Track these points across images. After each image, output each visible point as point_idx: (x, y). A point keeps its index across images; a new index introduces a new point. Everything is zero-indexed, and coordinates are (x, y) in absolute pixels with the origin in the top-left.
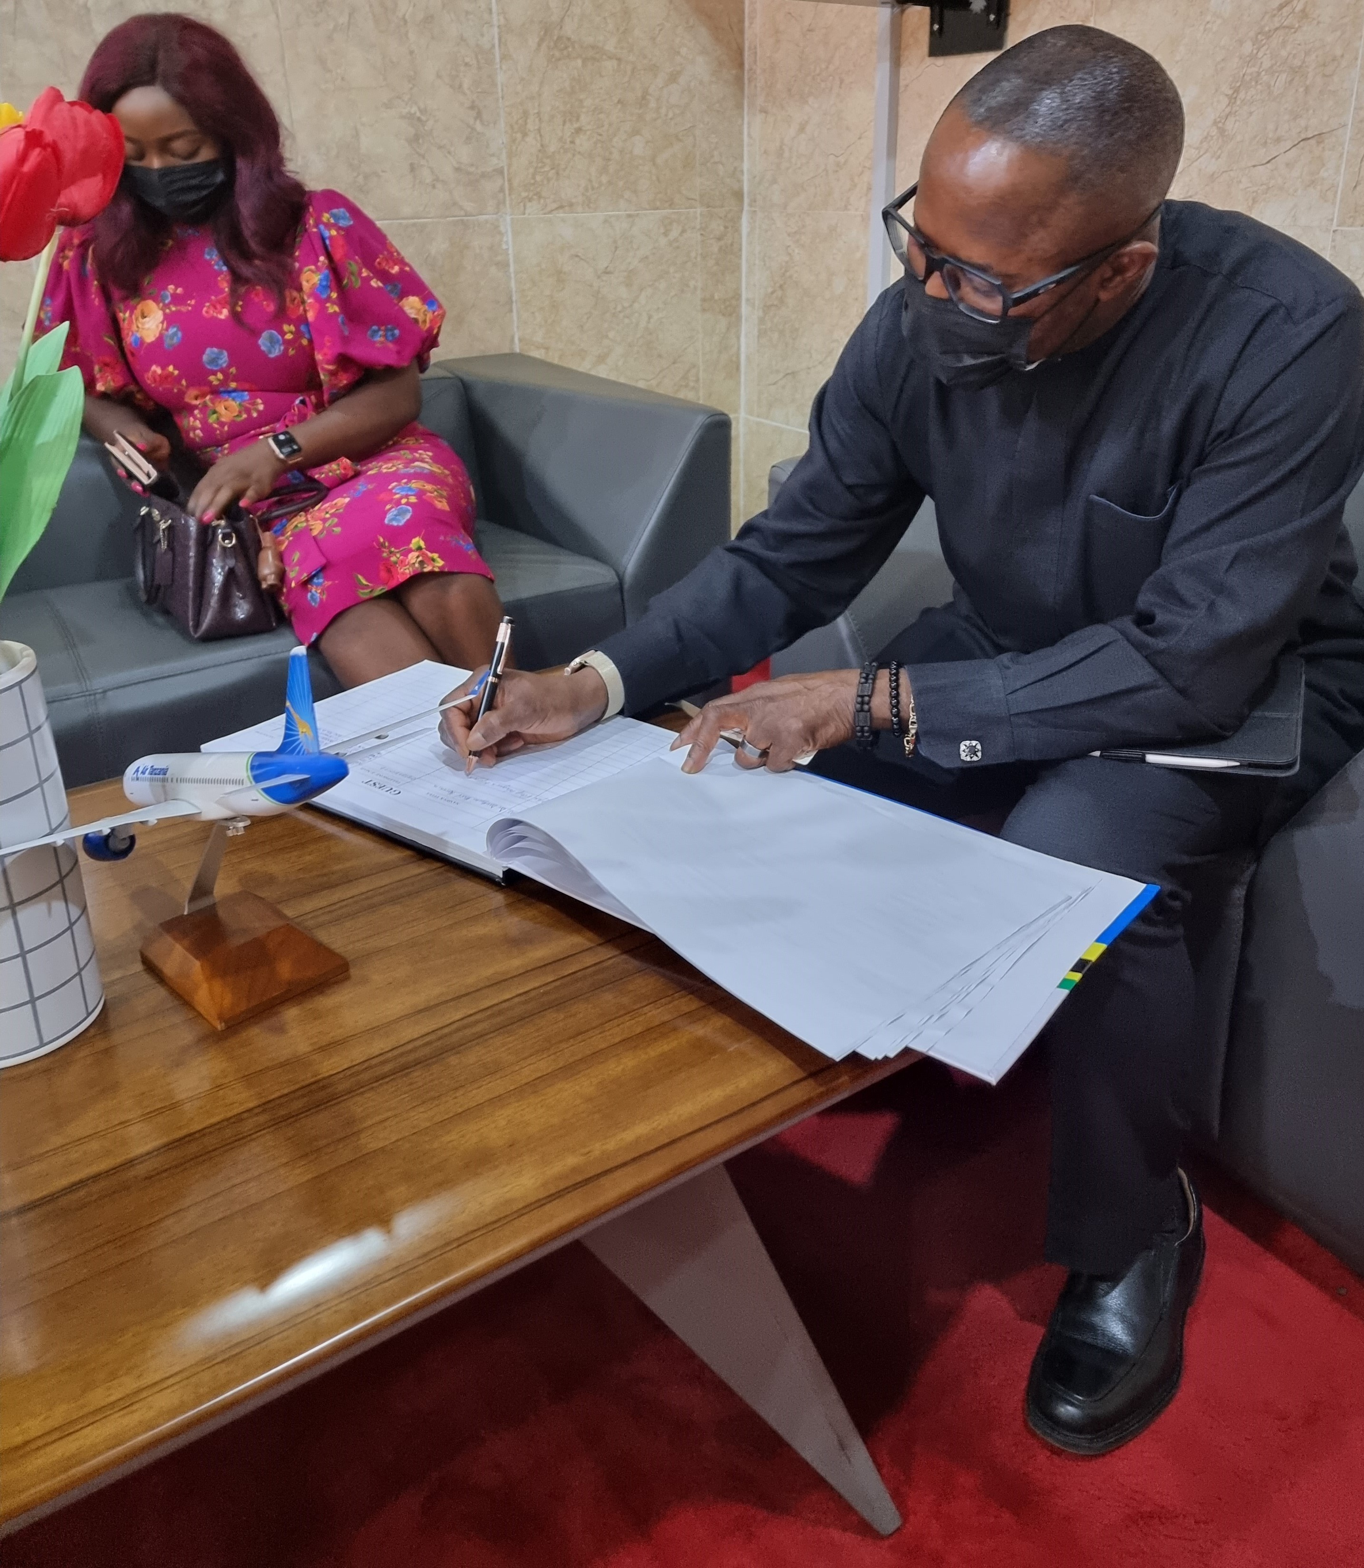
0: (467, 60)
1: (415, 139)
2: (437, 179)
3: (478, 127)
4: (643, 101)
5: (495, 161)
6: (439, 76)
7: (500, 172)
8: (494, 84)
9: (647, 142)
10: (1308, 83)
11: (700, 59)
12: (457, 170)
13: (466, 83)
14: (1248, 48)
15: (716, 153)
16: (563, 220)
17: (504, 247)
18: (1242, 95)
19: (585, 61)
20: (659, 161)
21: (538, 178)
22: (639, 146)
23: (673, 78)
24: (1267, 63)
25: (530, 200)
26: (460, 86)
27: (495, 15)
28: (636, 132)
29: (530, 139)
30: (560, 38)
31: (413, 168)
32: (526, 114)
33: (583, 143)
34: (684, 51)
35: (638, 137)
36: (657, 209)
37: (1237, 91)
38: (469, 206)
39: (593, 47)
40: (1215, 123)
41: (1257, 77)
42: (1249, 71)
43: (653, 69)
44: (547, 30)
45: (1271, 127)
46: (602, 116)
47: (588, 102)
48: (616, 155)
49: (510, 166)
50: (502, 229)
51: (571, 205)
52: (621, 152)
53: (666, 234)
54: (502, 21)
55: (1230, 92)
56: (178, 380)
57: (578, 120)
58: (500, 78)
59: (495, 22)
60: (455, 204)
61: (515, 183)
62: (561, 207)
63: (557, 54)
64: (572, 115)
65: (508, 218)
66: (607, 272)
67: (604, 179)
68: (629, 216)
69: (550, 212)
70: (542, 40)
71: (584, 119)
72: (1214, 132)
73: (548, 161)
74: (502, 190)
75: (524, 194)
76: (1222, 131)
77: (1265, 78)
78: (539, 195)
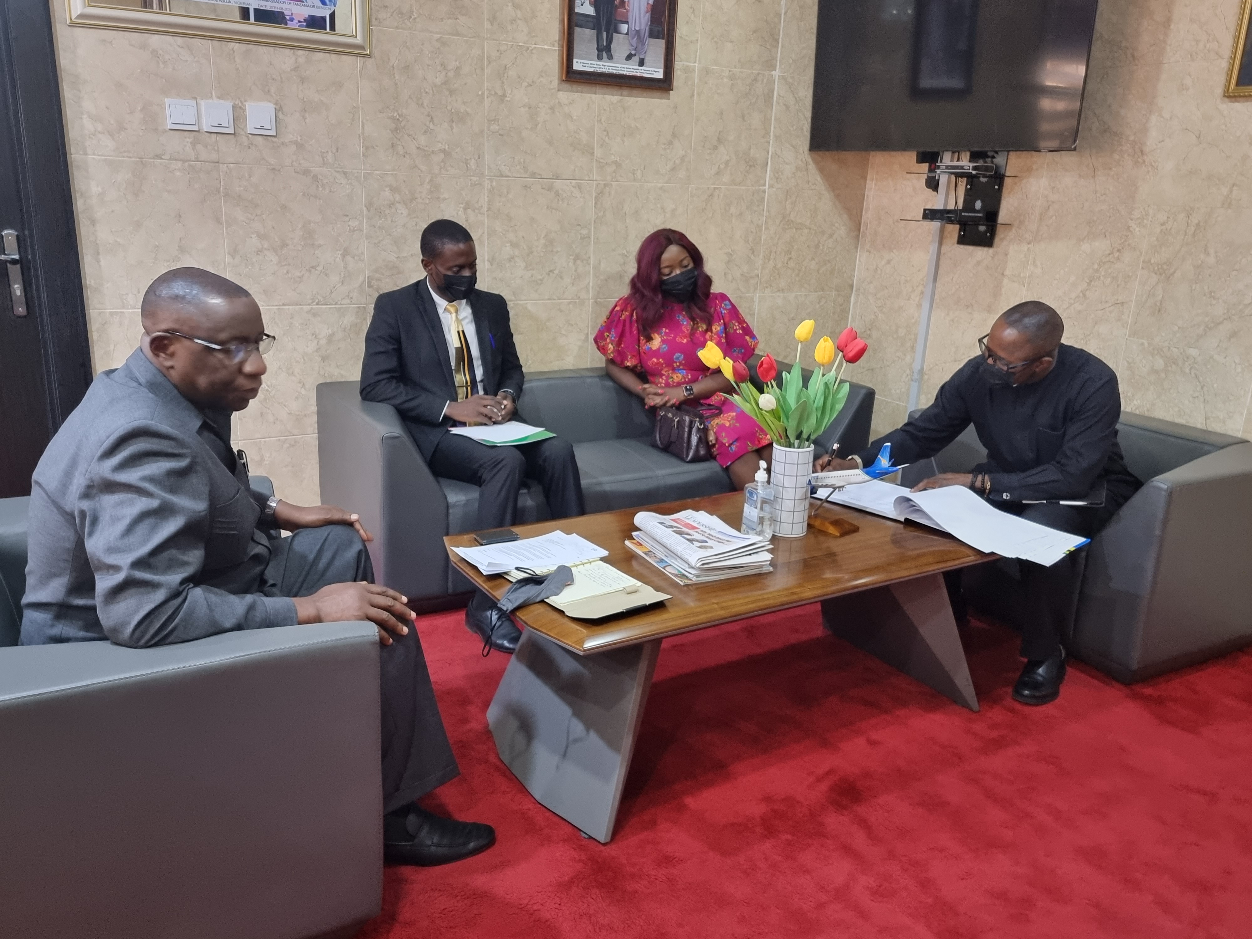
0: (752, 230)
1: (728, 262)
2: (733, 279)
3: (752, 257)
4: (817, 246)
5: (756, 271)
6: (741, 237)
7: (758, 276)
8: (761, 240)
9: (817, 263)
10: (1119, 283)
11: (843, 228)
12: (742, 275)
13: (751, 239)
14: (1096, 266)
15: (844, 269)
16: (779, 296)
17: (754, 307)
18: (1093, 283)
19: (796, 229)
20: (821, 272)
21: (772, 278)
22: (813, 265)
23: (831, 236)
24: (1103, 273)
25: (767, 287)
26: (748, 241)
27: (765, 212)
28: (813, 259)
29: (771, 262)
30: (788, 220)
31: (725, 274)
32: (771, 252)
33: (792, 264)
34: (836, 225)
35: (814, 261)
36: (817, 292)
37: (1091, 281)
38: (743, 290)
39: (801, 223)
40: (1081, 292)
41: (1099, 278)
42: (1096, 275)
43: (823, 233)
44: (784, 218)
45: (1104, 297)
46: (801, 253)
47: (795, 247)
48: (803, 269)
49: (761, 273)
50: (755, 299)
51: (783, 290)
52: (806, 268)
53: (819, 303)
54: (768, 214)
55: (1088, 281)
56: (662, 364)
57: (790, 254)
58: (763, 237)
59: (765, 214)
60: (739, 289)
61: (762, 281)
62: (779, 291)
63: (786, 227)
64: (789, 252)
65: (758, 295)
66: (793, 319)
67: (797, 279)
68: (806, 295)
69: (774, 293)
70: (781, 221)
71: (793, 254)
72: (1081, 295)
73: (776, 271)
74: (757, 284)
75: (765, 285)
76: (1084, 295)
77: (1102, 278)
78: (771, 286)
